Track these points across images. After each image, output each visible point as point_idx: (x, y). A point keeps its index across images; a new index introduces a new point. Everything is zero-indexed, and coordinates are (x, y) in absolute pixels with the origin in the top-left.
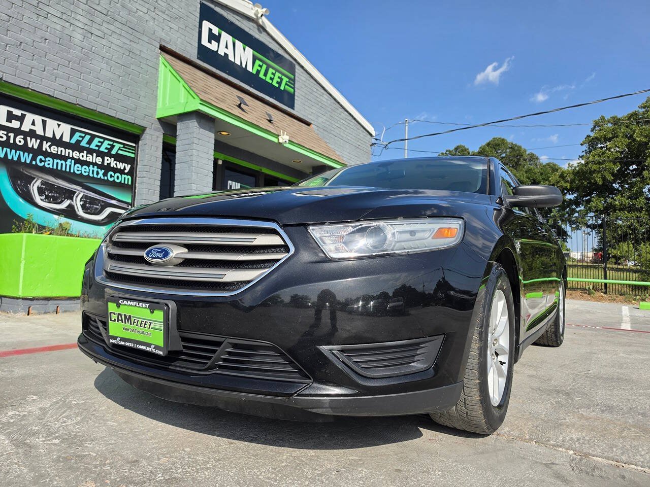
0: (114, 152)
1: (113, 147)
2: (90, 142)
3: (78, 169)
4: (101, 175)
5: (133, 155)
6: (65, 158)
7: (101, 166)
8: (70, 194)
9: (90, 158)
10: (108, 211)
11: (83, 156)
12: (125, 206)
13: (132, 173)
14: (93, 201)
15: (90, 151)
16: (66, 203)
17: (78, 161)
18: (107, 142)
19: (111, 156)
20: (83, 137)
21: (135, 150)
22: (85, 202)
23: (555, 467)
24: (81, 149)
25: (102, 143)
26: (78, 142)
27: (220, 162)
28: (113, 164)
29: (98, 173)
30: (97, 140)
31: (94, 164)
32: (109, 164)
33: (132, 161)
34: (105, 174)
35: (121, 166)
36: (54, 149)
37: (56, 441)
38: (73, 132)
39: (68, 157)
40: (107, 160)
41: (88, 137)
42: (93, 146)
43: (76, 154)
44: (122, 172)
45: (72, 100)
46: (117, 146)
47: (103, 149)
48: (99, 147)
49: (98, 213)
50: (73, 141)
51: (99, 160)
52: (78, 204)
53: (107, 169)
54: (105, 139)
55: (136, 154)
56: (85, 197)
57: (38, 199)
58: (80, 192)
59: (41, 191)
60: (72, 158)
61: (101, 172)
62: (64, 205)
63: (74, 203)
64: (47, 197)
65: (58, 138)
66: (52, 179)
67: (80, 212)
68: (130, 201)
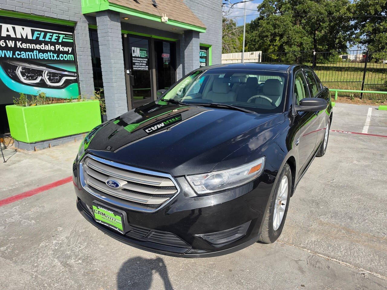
0: (60, 41)
1: (59, 37)
2: (44, 37)
3: (41, 56)
4: (55, 58)
5: (72, 41)
6: (32, 50)
7: (54, 52)
8: (40, 73)
9: (47, 48)
10: (64, 79)
11: (43, 47)
12: (73, 74)
13: (73, 52)
14: (54, 75)
15: (46, 43)
16: (39, 79)
17: (40, 51)
18: (55, 35)
19: (59, 44)
20: (40, 34)
21: (73, 37)
22: (50, 76)
23: (300, 262)
24: (40, 43)
25: (52, 36)
26: (38, 38)
27: (126, 36)
28: (61, 49)
29: (53, 57)
30: (48, 34)
31: (50, 51)
32: (59, 49)
33: (72, 45)
34: (58, 56)
35: (66, 49)
36: (24, 46)
37: (80, 261)
38: (33, 32)
39: (34, 49)
40: (58, 47)
41: (43, 34)
42: (47, 39)
43: (38, 47)
44: (67, 53)
45: (27, 11)
46: (62, 36)
47: (53, 40)
48: (51, 39)
49: (58, 82)
50: (34, 38)
51: (52, 48)
52: (46, 78)
53: (58, 52)
54: (53, 33)
55: (74, 39)
56: (49, 73)
57: (22, 79)
58: (46, 71)
59: (23, 74)
60: (36, 49)
61: (55, 55)
62: (38, 80)
63: (43, 78)
64: (28, 77)
65: (25, 38)
66: (27, 65)
67: (49, 83)
68: (75, 71)
